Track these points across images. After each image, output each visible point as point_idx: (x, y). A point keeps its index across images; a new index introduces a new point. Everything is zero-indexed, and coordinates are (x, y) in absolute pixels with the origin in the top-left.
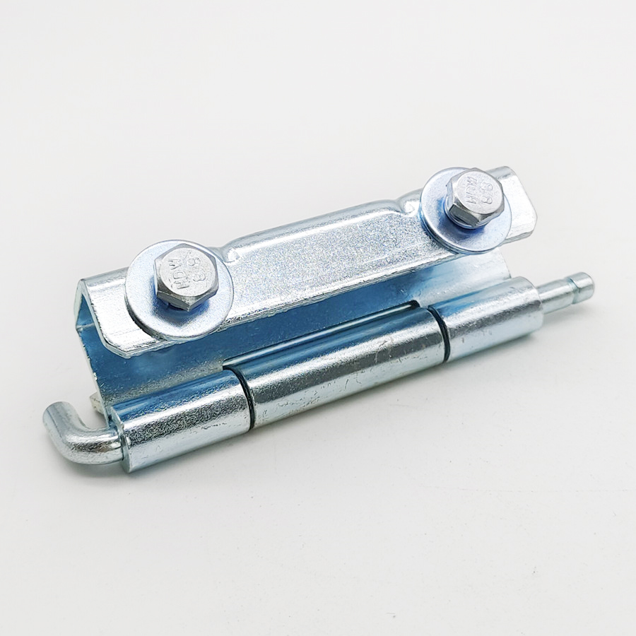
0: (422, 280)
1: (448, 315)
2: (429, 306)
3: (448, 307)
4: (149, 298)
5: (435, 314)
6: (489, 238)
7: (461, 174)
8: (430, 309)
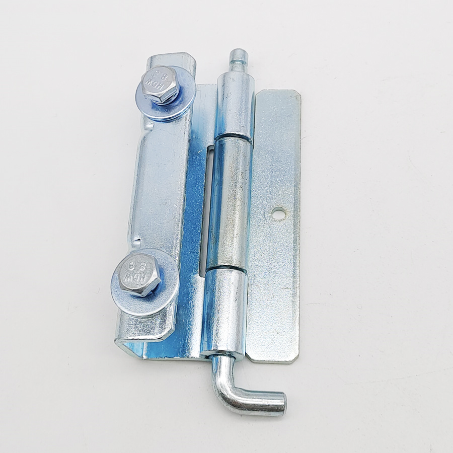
0: (197, 138)
1: (225, 130)
2: (215, 139)
3: (220, 128)
4: (144, 303)
5: (221, 137)
6: (188, 86)
7: (143, 86)
8: (217, 139)
